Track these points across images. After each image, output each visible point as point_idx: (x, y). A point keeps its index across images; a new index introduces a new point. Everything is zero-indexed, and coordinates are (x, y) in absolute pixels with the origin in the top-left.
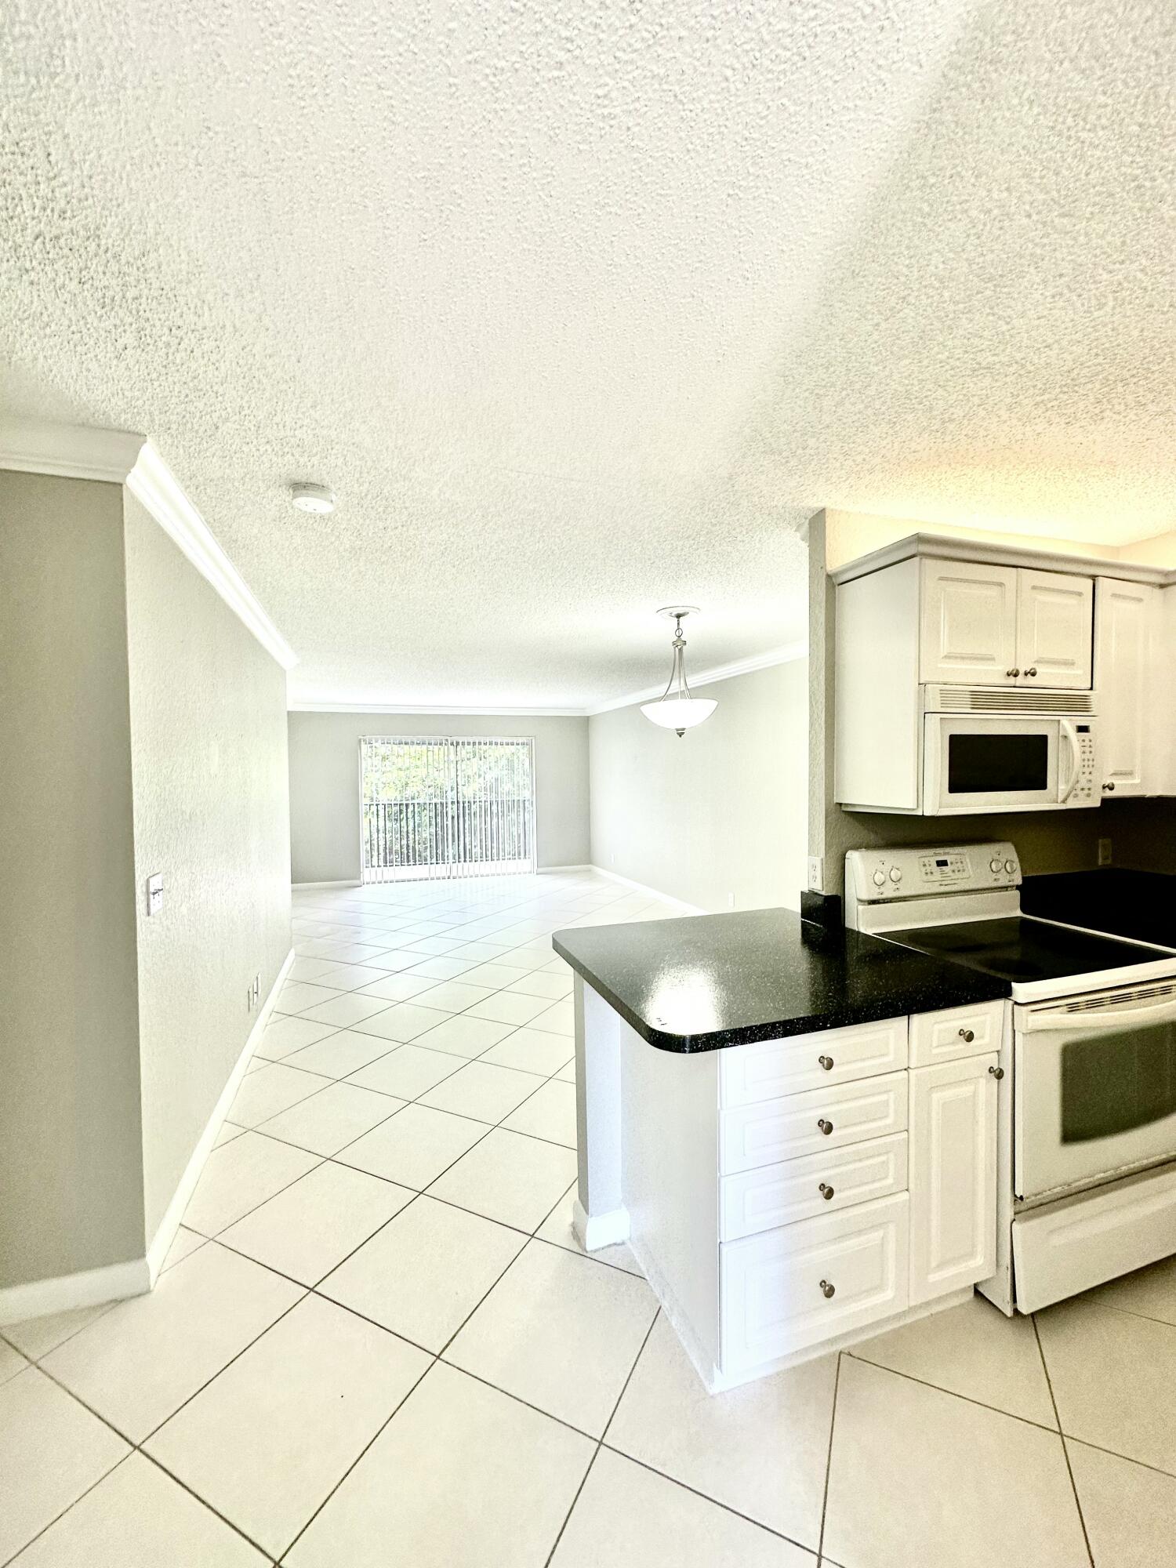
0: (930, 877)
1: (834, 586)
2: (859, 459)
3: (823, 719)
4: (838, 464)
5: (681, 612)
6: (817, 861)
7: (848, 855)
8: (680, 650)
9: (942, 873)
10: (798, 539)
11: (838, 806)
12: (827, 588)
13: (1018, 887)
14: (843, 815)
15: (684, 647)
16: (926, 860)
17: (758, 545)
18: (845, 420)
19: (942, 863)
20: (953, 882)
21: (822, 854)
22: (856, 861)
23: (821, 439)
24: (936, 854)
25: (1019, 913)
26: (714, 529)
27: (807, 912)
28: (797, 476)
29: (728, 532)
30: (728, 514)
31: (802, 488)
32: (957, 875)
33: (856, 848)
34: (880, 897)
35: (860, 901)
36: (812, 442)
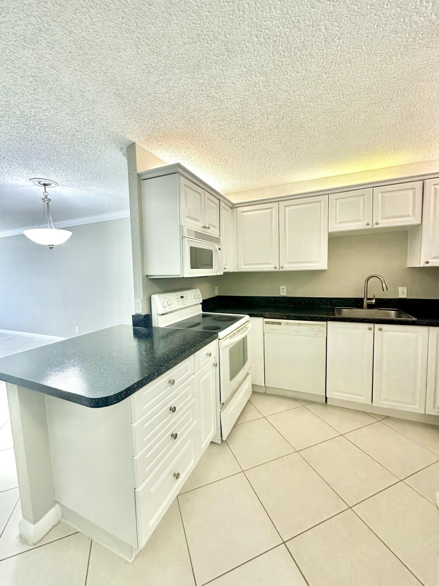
0: (179, 303)
1: (140, 180)
2: (156, 120)
3: (139, 238)
4: (147, 120)
5: (47, 183)
6: (139, 300)
7: (153, 296)
8: (47, 204)
9: (183, 300)
10: (122, 155)
11: (146, 276)
12: (138, 180)
13: (201, 304)
14: (148, 280)
15: (50, 203)
16: (177, 296)
17: (99, 153)
18: (157, 95)
19: (182, 297)
20: (185, 304)
21: (142, 298)
22: (156, 299)
23: (144, 101)
24: (180, 294)
25: (202, 312)
26: (77, 134)
27: (135, 324)
28: (127, 118)
29: (85, 139)
30: (87, 127)
31: (128, 127)
32: (186, 301)
33: (155, 294)
34: (166, 312)
35: (158, 314)
36: (139, 99)
